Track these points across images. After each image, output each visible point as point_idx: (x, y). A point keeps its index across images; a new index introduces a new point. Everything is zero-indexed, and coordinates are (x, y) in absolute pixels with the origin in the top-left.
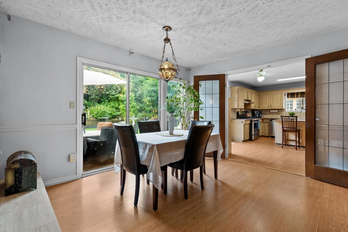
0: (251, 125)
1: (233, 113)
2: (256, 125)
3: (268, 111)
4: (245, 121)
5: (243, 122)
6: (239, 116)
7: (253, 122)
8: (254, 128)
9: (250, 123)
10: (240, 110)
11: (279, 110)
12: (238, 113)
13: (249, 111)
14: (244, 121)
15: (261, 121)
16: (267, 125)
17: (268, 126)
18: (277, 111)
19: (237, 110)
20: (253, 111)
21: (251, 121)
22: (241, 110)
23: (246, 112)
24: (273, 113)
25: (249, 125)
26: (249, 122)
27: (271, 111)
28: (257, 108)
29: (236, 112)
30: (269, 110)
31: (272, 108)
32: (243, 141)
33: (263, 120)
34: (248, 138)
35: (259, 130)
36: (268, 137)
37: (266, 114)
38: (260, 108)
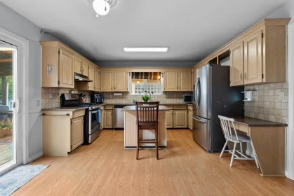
0: (86, 118)
1: (50, 97)
2: (95, 117)
3: (111, 94)
4: (73, 112)
5: (68, 115)
6: (66, 103)
7: (90, 112)
8: (92, 122)
9: (84, 114)
10: (68, 92)
11: (123, 92)
12: (63, 96)
13: (87, 94)
14: (71, 113)
15: (102, 108)
16: (110, 113)
17: (112, 114)
18: (121, 94)
19: (61, 92)
20: (92, 94)
21: (87, 111)
22: (70, 92)
23: (81, 95)
24: (117, 97)
25: (82, 118)
26: (82, 113)
27: (115, 94)
28: (97, 90)
29: (60, 95)
30: (113, 93)
31: (116, 90)
32: (69, 153)
33: (105, 106)
34: (82, 142)
35: (99, 124)
36: (112, 129)
37: (109, 98)
38: (102, 90)
